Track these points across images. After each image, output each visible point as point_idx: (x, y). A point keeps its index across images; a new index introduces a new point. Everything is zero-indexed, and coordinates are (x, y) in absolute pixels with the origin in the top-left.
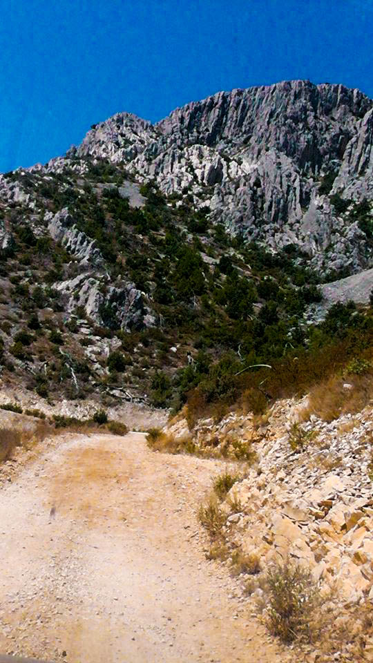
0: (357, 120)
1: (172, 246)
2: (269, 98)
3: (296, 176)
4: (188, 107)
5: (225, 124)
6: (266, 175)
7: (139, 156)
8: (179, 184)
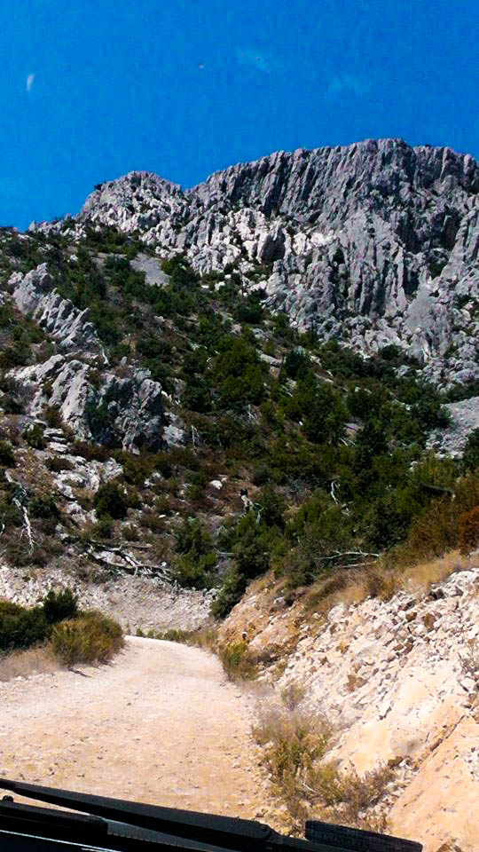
0: (469, 196)
1: (211, 334)
2: (348, 161)
3: (398, 248)
4: (233, 169)
5: (284, 195)
6: (351, 247)
7: (162, 223)
8: (220, 260)
